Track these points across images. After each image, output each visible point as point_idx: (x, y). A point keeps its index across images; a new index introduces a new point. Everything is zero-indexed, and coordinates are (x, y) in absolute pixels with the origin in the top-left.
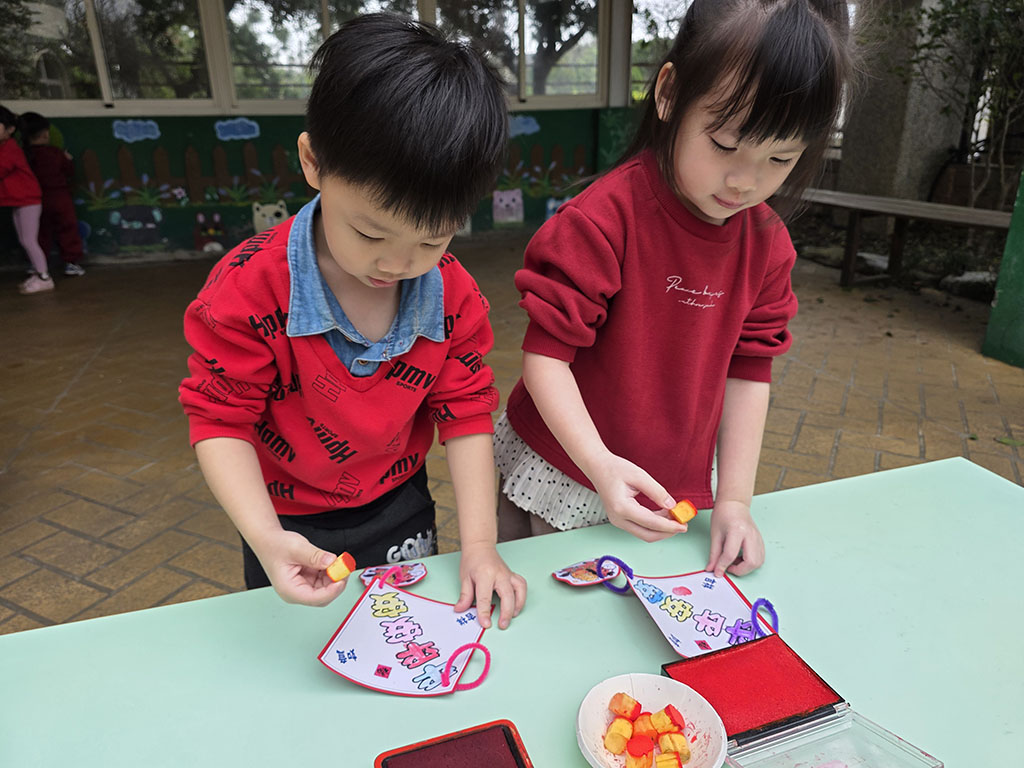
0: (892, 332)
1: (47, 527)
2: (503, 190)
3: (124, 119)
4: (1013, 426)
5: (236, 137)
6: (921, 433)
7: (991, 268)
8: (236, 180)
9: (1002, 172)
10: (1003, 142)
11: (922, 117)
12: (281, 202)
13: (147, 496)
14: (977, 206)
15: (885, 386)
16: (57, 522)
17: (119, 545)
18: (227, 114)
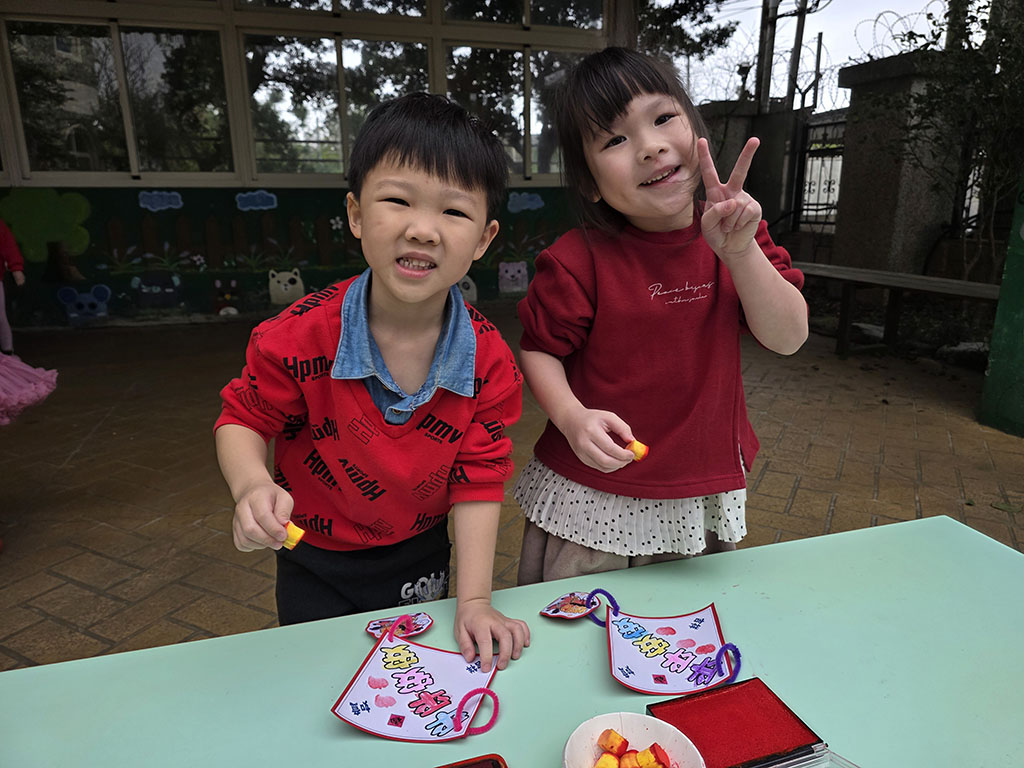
0: (888, 399)
1: (54, 579)
2: (508, 262)
3: (150, 190)
4: (1009, 493)
5: (254, 208)
6: (917, 498)
7: (985, 339)
8: (253, 249)
9: (993, 247)
10: (993, 219)
11: (914, 195)
12: (296, 270)
13: (154, 550)
14: (970, 280)
15: (881, 451)
16: (64, 574)
17: (124, 597)
18: (247, 186)
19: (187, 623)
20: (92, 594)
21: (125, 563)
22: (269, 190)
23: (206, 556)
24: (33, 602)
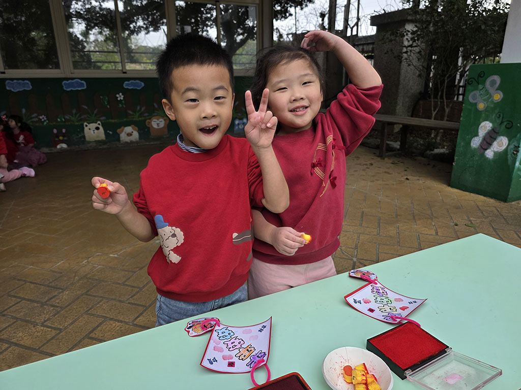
0: (408, 178)
1: (14, 299)
3: (12, 79)
6: (433, 224)
7: (446, 147)
8: (74, 111)
10: (445, 90)
11: (407, 78)
12: (99, 122)
15: (412, 203)
16: (18, 295)
17: (58, 305)
18: (68, 77)
19: (98, 315)
20: (39, 305)
21: (51, 287)
22: (82, 79)
23: (97, 280)
24: (6, 312)
